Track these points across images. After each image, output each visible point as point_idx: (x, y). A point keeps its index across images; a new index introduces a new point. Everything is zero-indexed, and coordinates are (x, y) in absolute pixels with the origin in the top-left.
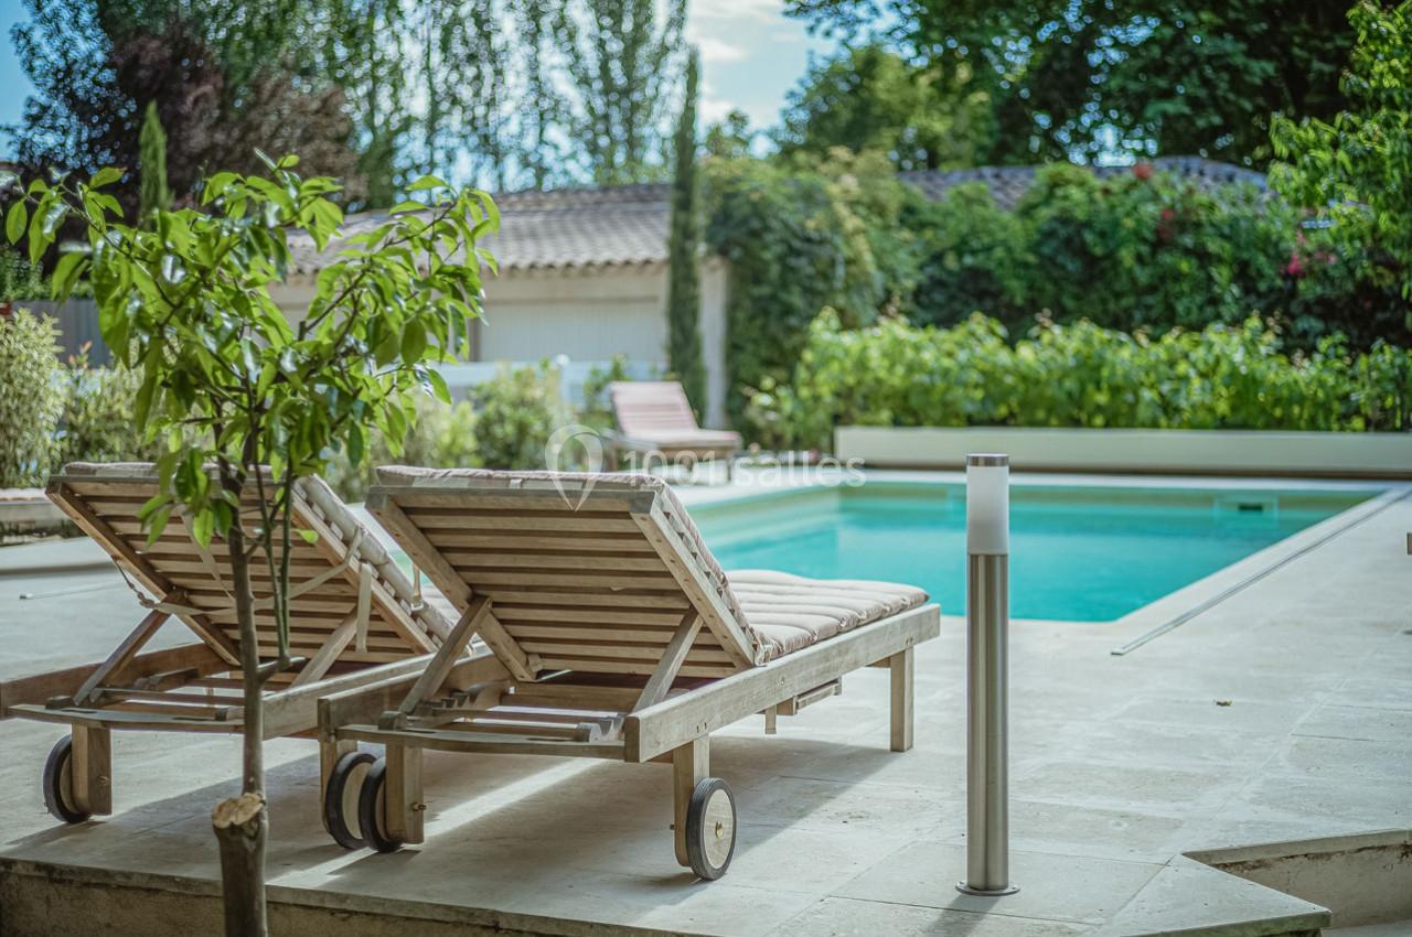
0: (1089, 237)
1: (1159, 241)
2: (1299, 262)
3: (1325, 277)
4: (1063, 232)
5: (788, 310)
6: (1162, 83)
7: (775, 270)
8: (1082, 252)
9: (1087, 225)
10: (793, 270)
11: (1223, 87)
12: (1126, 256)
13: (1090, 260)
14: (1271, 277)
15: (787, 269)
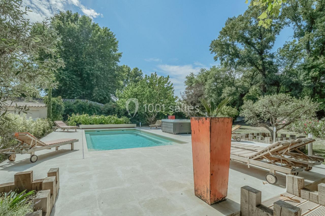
0: (83, 106)
1: (89, 107)
2: (102, 109)
3: (104, 111)
4: (80, 106)
5: (57, 113)
6: (73, 93)
7: (56, 108)
8: (82, 108)
9: (83, 105)
10: (58, 108)
11: (79, 94)
12: (87, 108)
13: (83, 108)
14: (100, 111)
15: (57, 108)
